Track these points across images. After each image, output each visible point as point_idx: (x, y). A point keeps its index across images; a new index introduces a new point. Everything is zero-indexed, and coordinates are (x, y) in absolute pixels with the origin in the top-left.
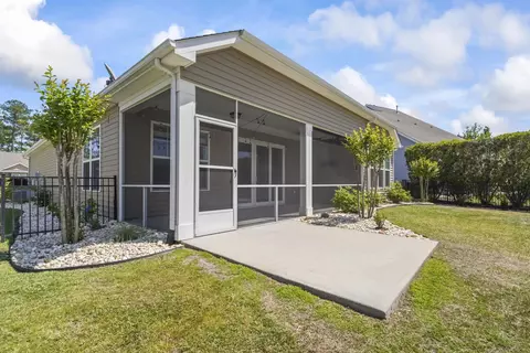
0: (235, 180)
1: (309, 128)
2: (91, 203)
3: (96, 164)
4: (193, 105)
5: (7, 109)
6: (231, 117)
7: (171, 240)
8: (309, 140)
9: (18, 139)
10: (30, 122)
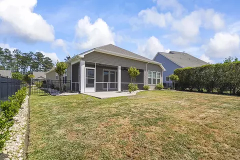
0: (95, 81)
1: (120, 67)
2: (65, 87)
3: (66, 77)
4: (84, 65)
5: (36, 55)
6: (94, 66)
7: (80, 93)
8: (120, 71)
9: (40, 66)
10: (44, 60)
